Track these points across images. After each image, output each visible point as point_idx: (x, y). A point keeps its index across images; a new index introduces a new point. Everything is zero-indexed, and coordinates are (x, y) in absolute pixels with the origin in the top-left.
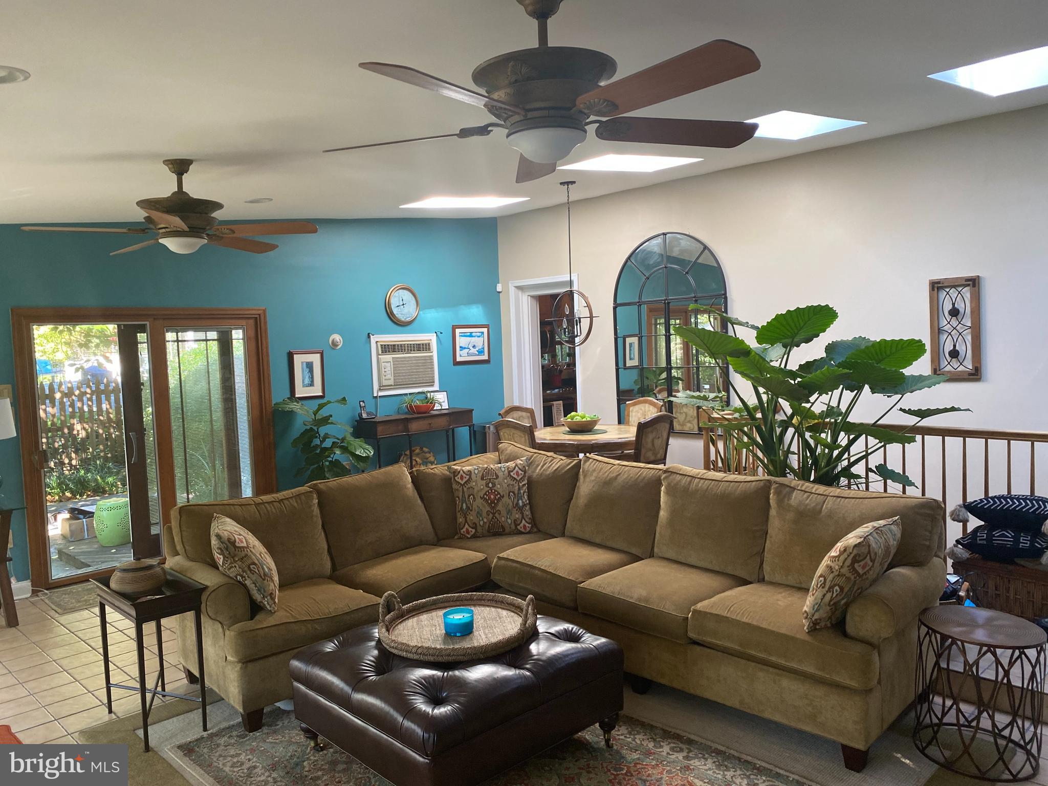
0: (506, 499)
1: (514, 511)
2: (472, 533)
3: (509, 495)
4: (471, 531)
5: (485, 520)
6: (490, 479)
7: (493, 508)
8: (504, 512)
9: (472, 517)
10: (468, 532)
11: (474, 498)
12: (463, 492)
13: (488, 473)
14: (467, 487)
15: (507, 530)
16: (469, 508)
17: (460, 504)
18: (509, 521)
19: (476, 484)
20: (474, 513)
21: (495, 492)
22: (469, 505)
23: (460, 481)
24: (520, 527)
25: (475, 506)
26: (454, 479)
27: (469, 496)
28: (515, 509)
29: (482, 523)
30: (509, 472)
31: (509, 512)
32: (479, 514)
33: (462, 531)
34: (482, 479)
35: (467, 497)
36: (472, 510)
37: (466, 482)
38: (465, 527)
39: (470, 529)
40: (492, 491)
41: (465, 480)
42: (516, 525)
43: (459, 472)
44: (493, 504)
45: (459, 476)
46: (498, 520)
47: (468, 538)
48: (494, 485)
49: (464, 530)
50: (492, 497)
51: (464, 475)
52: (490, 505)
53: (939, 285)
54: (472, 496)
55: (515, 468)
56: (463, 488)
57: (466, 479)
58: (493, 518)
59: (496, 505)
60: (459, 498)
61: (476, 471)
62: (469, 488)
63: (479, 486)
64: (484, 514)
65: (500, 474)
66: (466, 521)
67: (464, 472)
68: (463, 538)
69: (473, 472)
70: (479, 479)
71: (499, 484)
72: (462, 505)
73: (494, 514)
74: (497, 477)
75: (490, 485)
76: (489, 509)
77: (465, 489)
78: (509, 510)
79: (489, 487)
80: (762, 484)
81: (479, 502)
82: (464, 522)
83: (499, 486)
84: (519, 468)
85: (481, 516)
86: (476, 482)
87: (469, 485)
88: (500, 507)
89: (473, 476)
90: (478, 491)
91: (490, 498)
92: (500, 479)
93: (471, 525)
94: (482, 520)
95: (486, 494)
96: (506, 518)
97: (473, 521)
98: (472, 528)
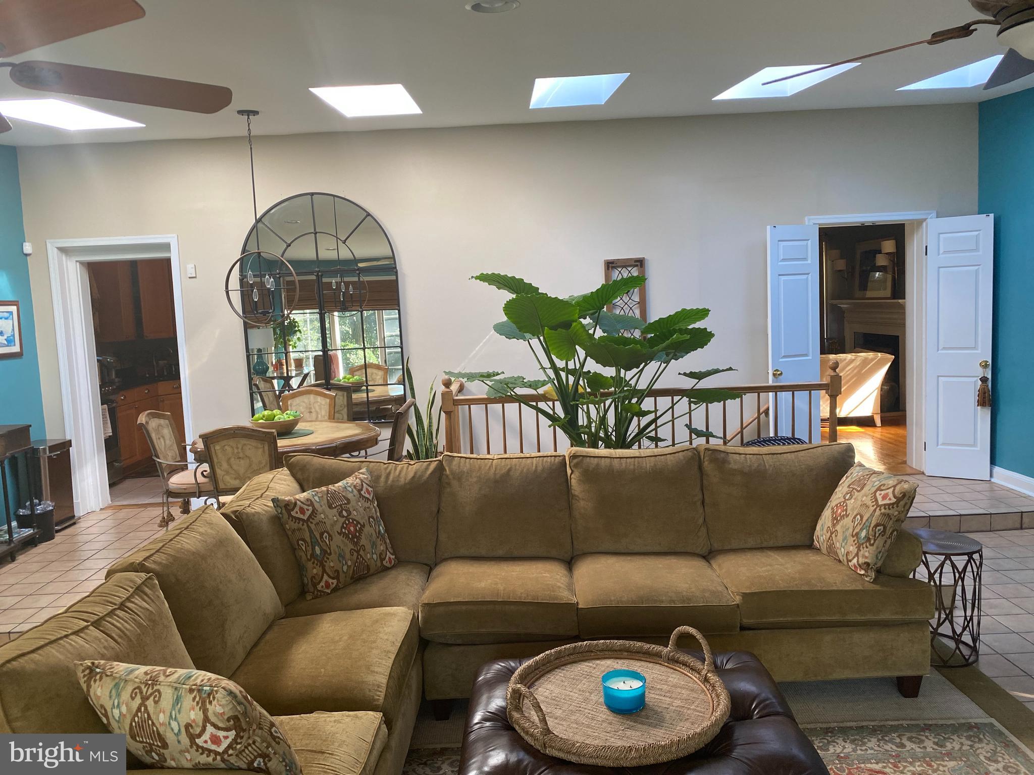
0: (367, 529)
1: (379, 542)
2: (334, 586)
3: (369, 522)
4: (333, 583)
5: (349, 563)
6: (341, 505)
7: (356, 544)
8: (368, 547)
9: (331, 564)
10: (327, 585)
11: (330, 535)
12: (311, 531)
13: (333, 498)
14: (314, 522)
15: (373, 569)
16: (325, 552)
17: (310, 548)
18: (375, 556)
19: (326, 516)
20: (333, 557)
21: (353, 522)
22: (324, 548)
23: (301, 516)
24: (386, 563)
25: (333, 547)
26: (290, 515)
27: (322, 535)
28: (379, 540)
29: (345, 568)
30: (359, 491)
31: (374, 545)
32: (341, 556)
33: (319, 587)
34: (330, 507)
35: (318, 537)
36: (330, 554)
37: (310, 516)
38: (324, 580)
39: (331, 581)
40: (349, 521)
41: (308, 513)
42: (382, 560)
43: (295, 504)
44: (355, 539)
45: (297, 509)
46: (363, 559)
47: (328, 594)
48: (349, 513)
49: (323, 584)
50: (352, 529)
51: (305, 507)
52: (352, 540)
53: (613, 265)
54: (325, 534)
55: (362, 485)
56: (308, 526)
57: (310, 512)
58: (357, 558)
59: (359, 538)
60: (304, 540)
61: (317, 498)
62: (318, 524)
63: (330, 516)
64: (348, 556)
65: (350, 496)
66: (324, 571)
67: (301, 502)
68: (321, 594)
69: (313, 500)
70: (325, 507)
71: (354, 510)
72: (313, 549)
73: (358, 552)
74: (348, 501)
75: (345, 513)
76: (353, 548)
77: (313, 526)
78: (374, 542)
79: (343, 516)
80: (689, 454)
81: (338, 540)
82: (320, 573)
83: (355, 513)
84: (367, 484)
85: (344, 558)
86: (324, 512)
87: (317, 520)
88: (363, 541)
89: (317, 505)
90: (332, 526)
91: (349, 531)
92: (353, 503)
93: (332, 575)
94: (346, 563)
95: (342, 527)
96: (371, 553)
97: (335, 568)
98: (333, 578)
